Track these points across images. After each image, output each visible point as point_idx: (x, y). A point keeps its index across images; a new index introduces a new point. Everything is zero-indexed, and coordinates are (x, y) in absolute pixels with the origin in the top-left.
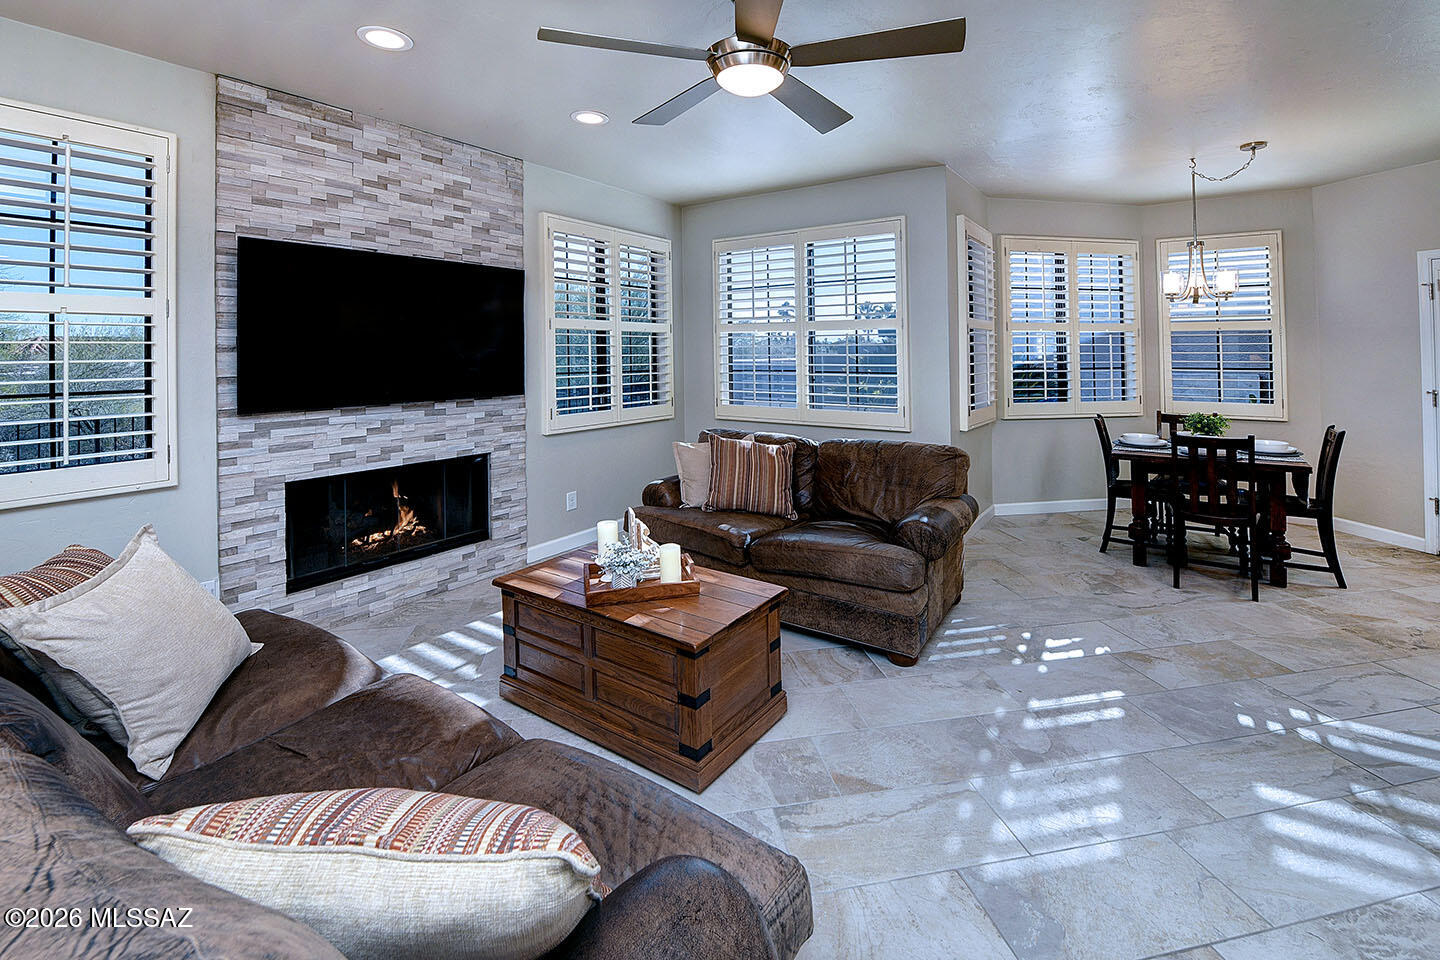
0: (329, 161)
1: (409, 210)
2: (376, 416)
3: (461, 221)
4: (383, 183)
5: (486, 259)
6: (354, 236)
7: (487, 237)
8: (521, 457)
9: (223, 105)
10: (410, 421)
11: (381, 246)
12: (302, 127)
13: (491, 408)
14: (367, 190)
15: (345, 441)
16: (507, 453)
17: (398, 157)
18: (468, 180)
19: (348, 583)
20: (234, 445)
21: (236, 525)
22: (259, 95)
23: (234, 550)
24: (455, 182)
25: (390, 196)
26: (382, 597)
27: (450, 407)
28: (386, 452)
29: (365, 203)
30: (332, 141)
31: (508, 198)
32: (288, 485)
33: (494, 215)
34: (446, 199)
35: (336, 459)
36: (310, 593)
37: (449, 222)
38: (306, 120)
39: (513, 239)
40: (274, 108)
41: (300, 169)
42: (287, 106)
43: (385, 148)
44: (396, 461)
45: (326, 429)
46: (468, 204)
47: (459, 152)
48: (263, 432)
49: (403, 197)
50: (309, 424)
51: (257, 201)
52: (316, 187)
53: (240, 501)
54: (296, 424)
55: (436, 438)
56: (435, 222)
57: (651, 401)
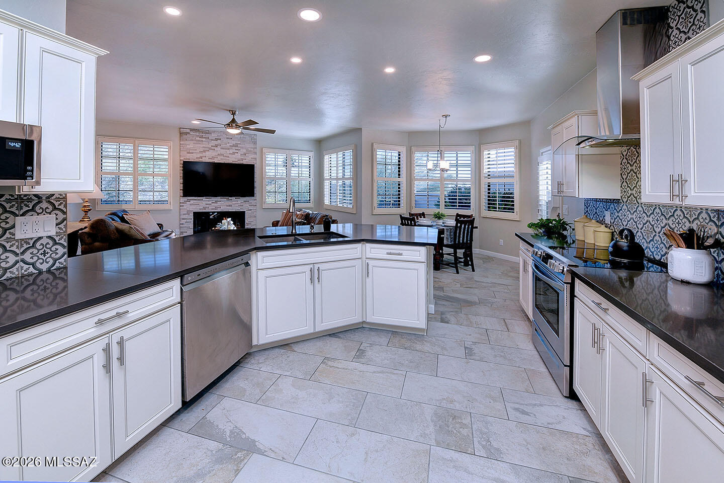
0: (203, 143)
1: (223, 151)
2: (214, 199)
3: (237, 153)
4: (216, 146)
5: (245, 162)
6: (209, 159)
7: (245, 156)
8: (255, 213)
9: (182, 134)
10: (222, 201)
12: (198, 136)
13: (245, 199)
14: (212, 148)
15: (206, 204)
16: (250, 211)
17: (220, 139)
20: (183, 203)
22: (188, 131)
23: (183, 224)
24: (236, 143)
25: (218, 149)
27: (233, 198)
28: (216, 208)
29: (212, 151)
30: (205, 138)
31: (252, 146)
32: (194, 213)
33: (247, 150)
34: (233, 148)
35: (205, 208)
37: (234, 153)
38: (198, 134)
39: (253, 156)
40: (192, 133)
41: (197, 145)
42: (194, 132)
43: (217, 138)
45: (202, 201)
46: (239, 148)
48: (189, 201)
49: (221, 149)
50: (199, 200)
51: (187, 153)
52: (200, 149)
53: (184, 214)
54: (196, 200)
55: (229, 206)
56: (230, 154)
57: (303, 201)
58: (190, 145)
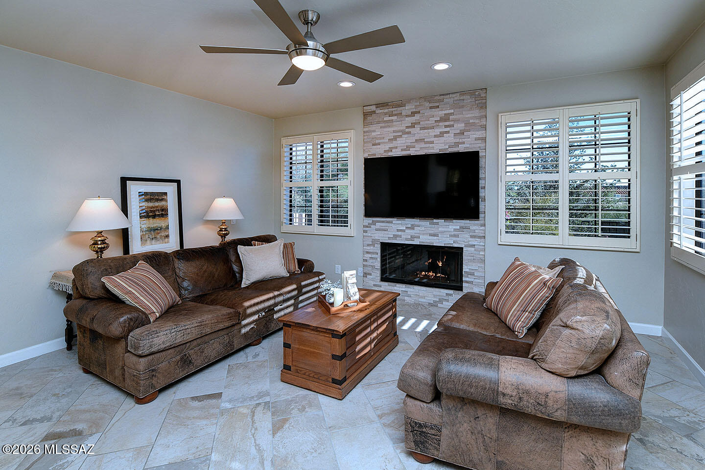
0: (394, 123)
1: (423, 134)
2: (409, 222)
3: (448, 132)
4: (413, 126)
5: (461, 149)
6: (402, 150)
7: (463, 137)
8: (482, 253)
9: (366, 115)
10: (422, 226)
11: (413, 152)
12: (385, 114)
13: (462, 225)
14: (407, 130)
15: (398, 230)
16: (473, 249)
17: (419, 112)
18: (452, 111)
19: (398, 285)
20: (367, 227)
21: (368, 253)
22: (373, 108)
23: (366, 260)
24: (445, 114)
25: (416, 130)
26: (409, 296)
27: (441, 221)
28: (413, 238)
29: (406, 136)
30: (396, 115)
31: (476, 113)
32: (382, 244)
33: (467, 124)
34: (441, 124)
35: (395, 236)
36: (386, 284)
37: (442, 134)
40: (379, 111)
41: (385, 130)
42: (381, 108)
43: (414, 110)
44: (416, 242)
45: (390, 225)
46: (452, 123)
47: (447, 99)
48: (374, 223)
49: (421, 129)
50: (388, 222)
51: (373, 145)
52: (390, 135)
53: (368, 245)
54: (383, 222)
55: (434, 235)
56: (435, 136)
57: (600, 234)
58: (377, 131)
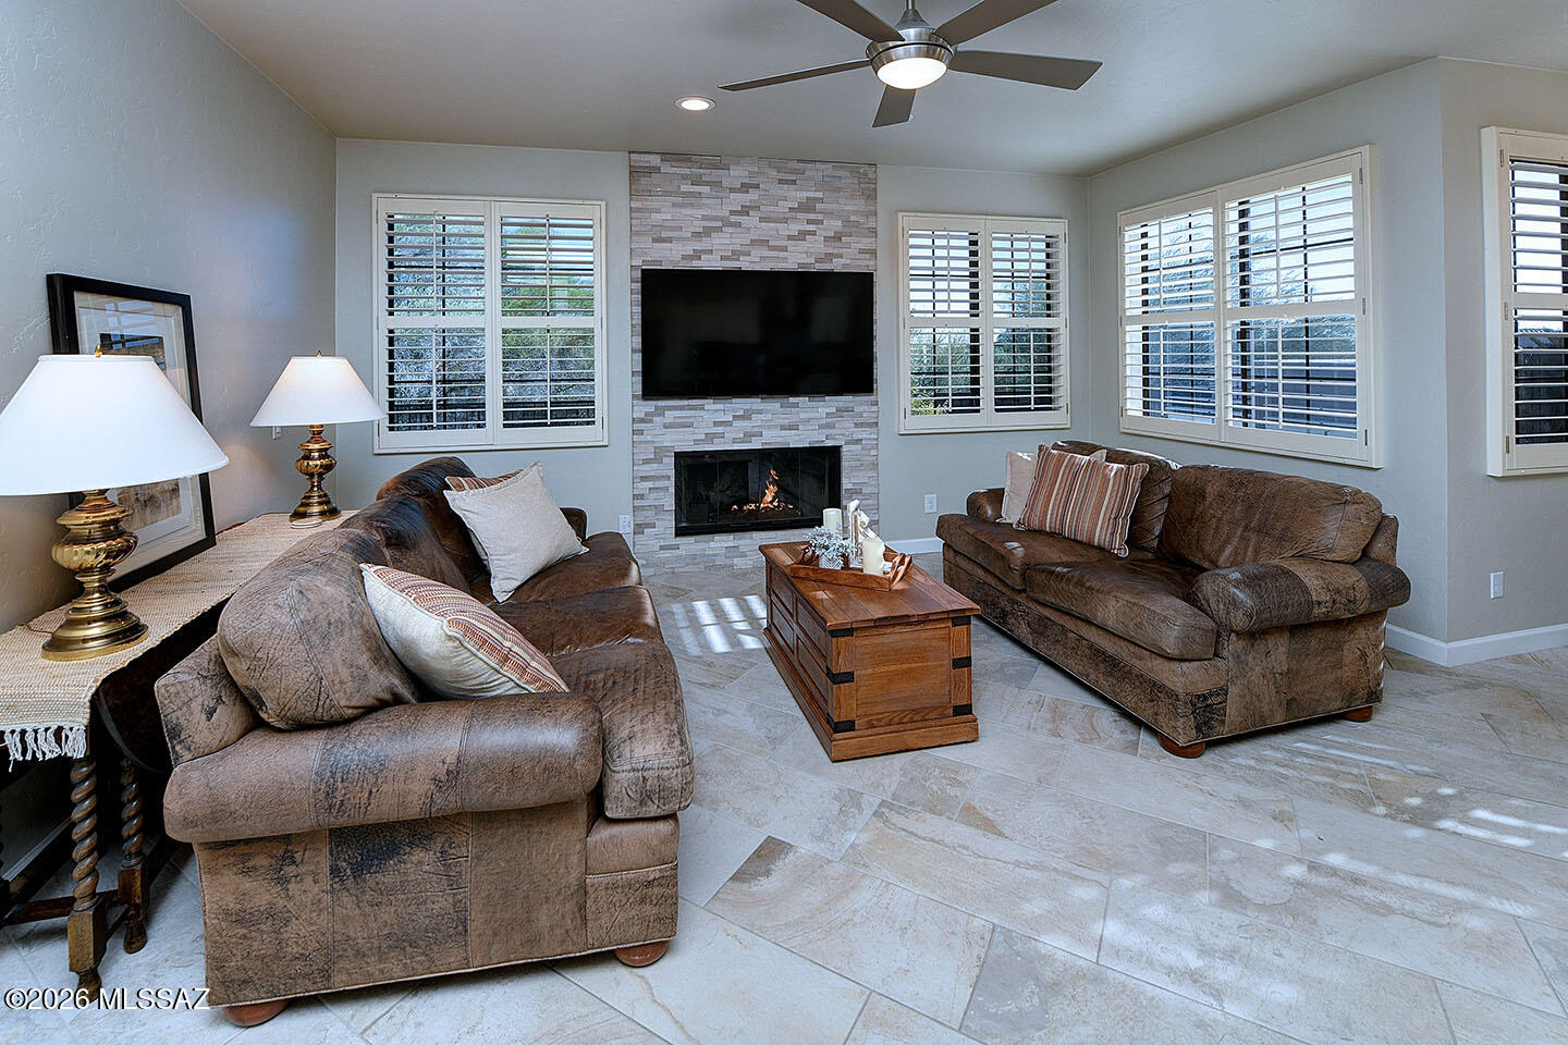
0: (705, 201)
1: (766, 230)
2: (740, 404)
3: (813, 233)
4: (745, 211)
5: (837, 266)
6: (722, 258)
7: (839, 244)
8: (873, 452)
9: (635, 173)
10: (767, 412)
11: (745, 264)
12: (684, 177)
13: (841, 404)
14: (733, 219)
15: (716, 424)
16: (859, 447)
17: (757, 186)
18: (820, 195)
19: (717, 537)
20: (642, 421)
21: (643, 479)
22: (655, 160)
23: (641, 496)
24: (808, 198)
25: (751, 221)
26: (743, 555)
27: (803, 400)
28: (748, 436)
29: (730, 230)
30: (707, 183)
31: (861, 205)
32: (677, 455)
33: (846, 223)
34: (799, 215)
35: (710, 437)
36: (692, 539)
37: (802, 235)
38: (688, 171)
39: (866, 243)
40: (666, 168)
41: (684, 211)
42: (673, 164)
43: (747, 181)
44: (756, 444)
45: (702, 413)
46: (820, 217)
47: (812, 171)
48: (660, 412)
49: (762, 220)
50: (691, 408)
51: (655, 240)
52: (697, 223)
53: (646, 462)
54: (682, 408)
55: (790, 428)
56: (790, 238)
57: (1032, 406)
58: (664, 212)
